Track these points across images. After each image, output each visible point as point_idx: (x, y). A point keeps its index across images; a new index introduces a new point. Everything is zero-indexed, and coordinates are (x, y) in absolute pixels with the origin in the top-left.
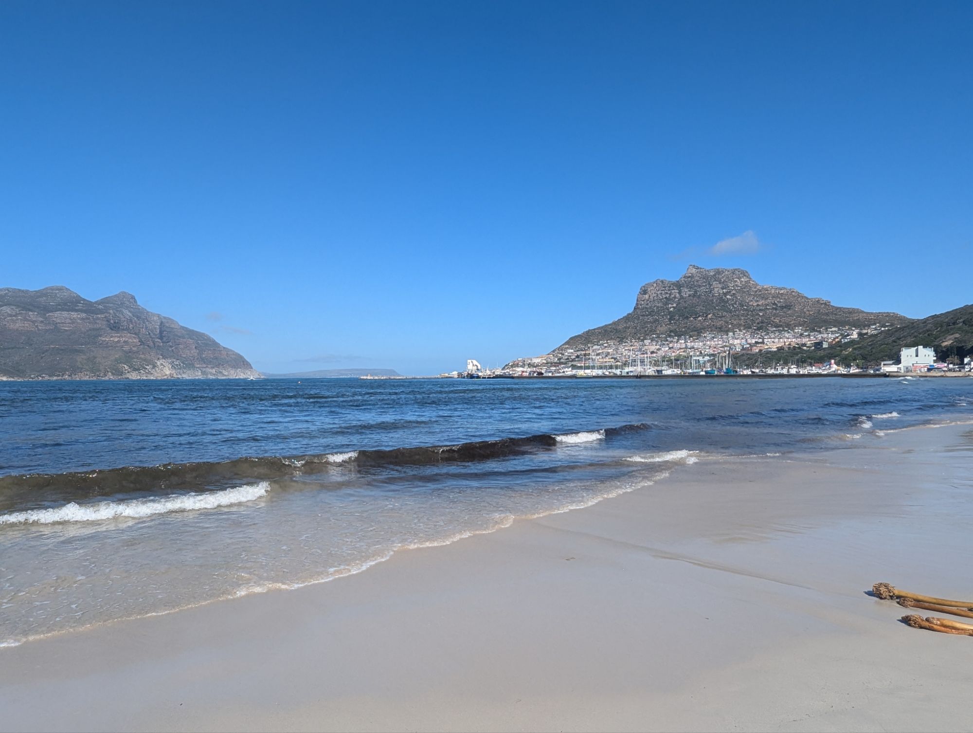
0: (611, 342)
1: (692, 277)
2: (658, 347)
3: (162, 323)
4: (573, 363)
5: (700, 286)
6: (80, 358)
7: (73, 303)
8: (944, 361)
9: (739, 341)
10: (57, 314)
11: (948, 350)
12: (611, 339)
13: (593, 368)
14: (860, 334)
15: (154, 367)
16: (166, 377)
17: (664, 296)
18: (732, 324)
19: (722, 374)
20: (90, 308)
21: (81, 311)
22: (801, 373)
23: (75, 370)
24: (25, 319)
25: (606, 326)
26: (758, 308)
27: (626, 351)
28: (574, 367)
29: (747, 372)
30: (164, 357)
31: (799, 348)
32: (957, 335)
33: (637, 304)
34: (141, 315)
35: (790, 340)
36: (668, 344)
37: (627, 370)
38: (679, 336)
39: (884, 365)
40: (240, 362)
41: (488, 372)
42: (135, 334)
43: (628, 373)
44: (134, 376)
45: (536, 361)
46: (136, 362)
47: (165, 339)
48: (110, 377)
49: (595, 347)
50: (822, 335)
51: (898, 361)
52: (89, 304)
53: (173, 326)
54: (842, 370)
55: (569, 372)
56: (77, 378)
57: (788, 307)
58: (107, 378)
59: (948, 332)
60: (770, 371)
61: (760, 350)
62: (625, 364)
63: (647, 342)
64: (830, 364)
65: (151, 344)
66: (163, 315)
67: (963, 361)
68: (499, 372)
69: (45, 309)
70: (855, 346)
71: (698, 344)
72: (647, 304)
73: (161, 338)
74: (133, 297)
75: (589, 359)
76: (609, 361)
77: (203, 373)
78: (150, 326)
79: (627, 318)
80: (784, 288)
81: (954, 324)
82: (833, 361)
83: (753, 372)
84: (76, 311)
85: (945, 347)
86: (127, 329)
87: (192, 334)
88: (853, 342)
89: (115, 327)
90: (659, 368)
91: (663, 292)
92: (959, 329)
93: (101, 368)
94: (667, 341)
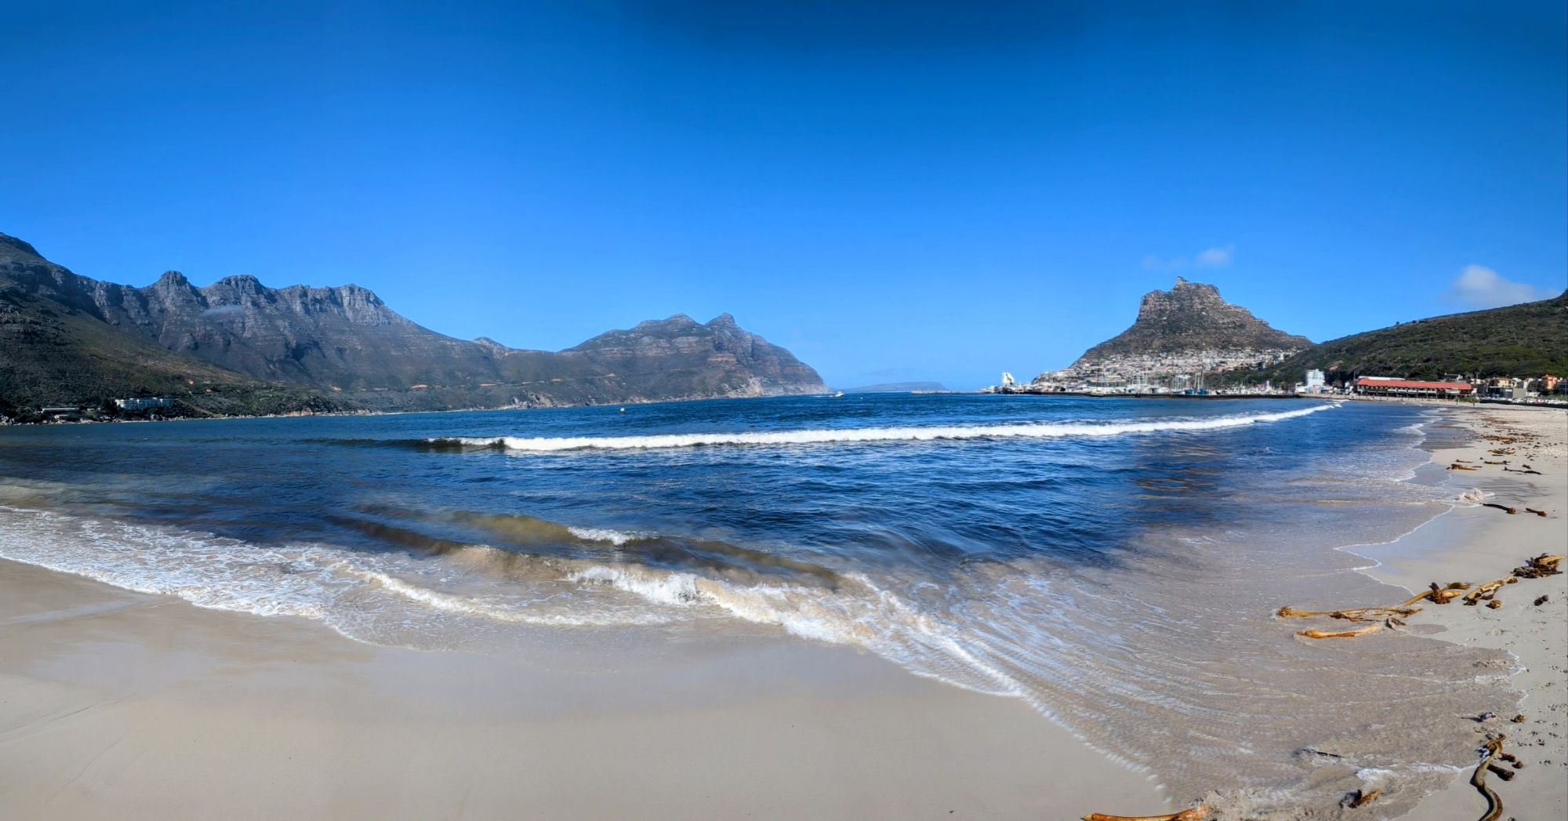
0: (1119, 357)
1: (1179, 289)
2: (1152, 363)
3: (753, 341)
4: (1088, 379)
5: (1184, 300)
6: (695, 379)
7: (689, 329)
8: (1330, 384)
9: (1209, 359)
10: (679, 340)
11: (1334, 374)
12: (1119, 353)
13: (1103, 385)
14: (1286, 356)
15: (748, 385)
16: (756, 395)
17: (1159, 308)
18: (1206, 342)
19: (1196, 394)
20: (701, 332)
21: (696, 335)
22: (1249, 393)
23: (692, 391)
24: (658, 347)
25: (1115, 338)
26: (1224, 326)
27: (1128, 366)
28: (1090, 384)
29: (1214, 393)
30: (756, 376)
31: (1248, 368)
32: (1341, 362)
33: (1140, 316)
34: (737, 334)
35: (1242, 360)
36: (1160, 360)
37: (1130, 387)
38: (1168, 351)
39: (1298, 386)
40: (814, 378)
41: (1020, 387)
42: (734, 353)
43: (1130, 391)
44: (733, 395)
45: (1060, 375)
46: (734, 381)
47: (755, 358)
48: (716, 396)
49: (1107, 362)
50: (1263, 356)
51: (1305, 383)
52: (701, 327)
53: (762, 343)
54: (1273, 392)
55: (1086, 389)
56: (693, 398)
57: (1242, 326)
58: (713, 398)
59: (1334, 358)
60: (1229, 392)
61: (1223, 370)
62: (1128, 381)
63: (1145, 357)
64: (1266, 385)
65: (746, 363)
66: (755, 333)
67: (1344, 385)
68: (1028, 387)
69: (671, 336)
70: (1282, 368)
71: (1181, 362)
72: (1148, 316)
73: (752, 356)
74: (732, 318)
75: (1101, 375)
76: (1115, 377)
77: (785, 390)
78: (745, 345)
79: (1132, 331)
80: (1240, 308)
81: (1340, 351)
82: (1268, 382)
83: (1218, 393)
84: (692, 335)
85: (1332, 371)
86: (728, 349)
87: (777, 350)
88: (1281, 364)
89: (719, 348)
90: (1153, 387)
91: (1157, 303)
92: (1343, 356)
93: (709, 387)
94: (1159, 356)
